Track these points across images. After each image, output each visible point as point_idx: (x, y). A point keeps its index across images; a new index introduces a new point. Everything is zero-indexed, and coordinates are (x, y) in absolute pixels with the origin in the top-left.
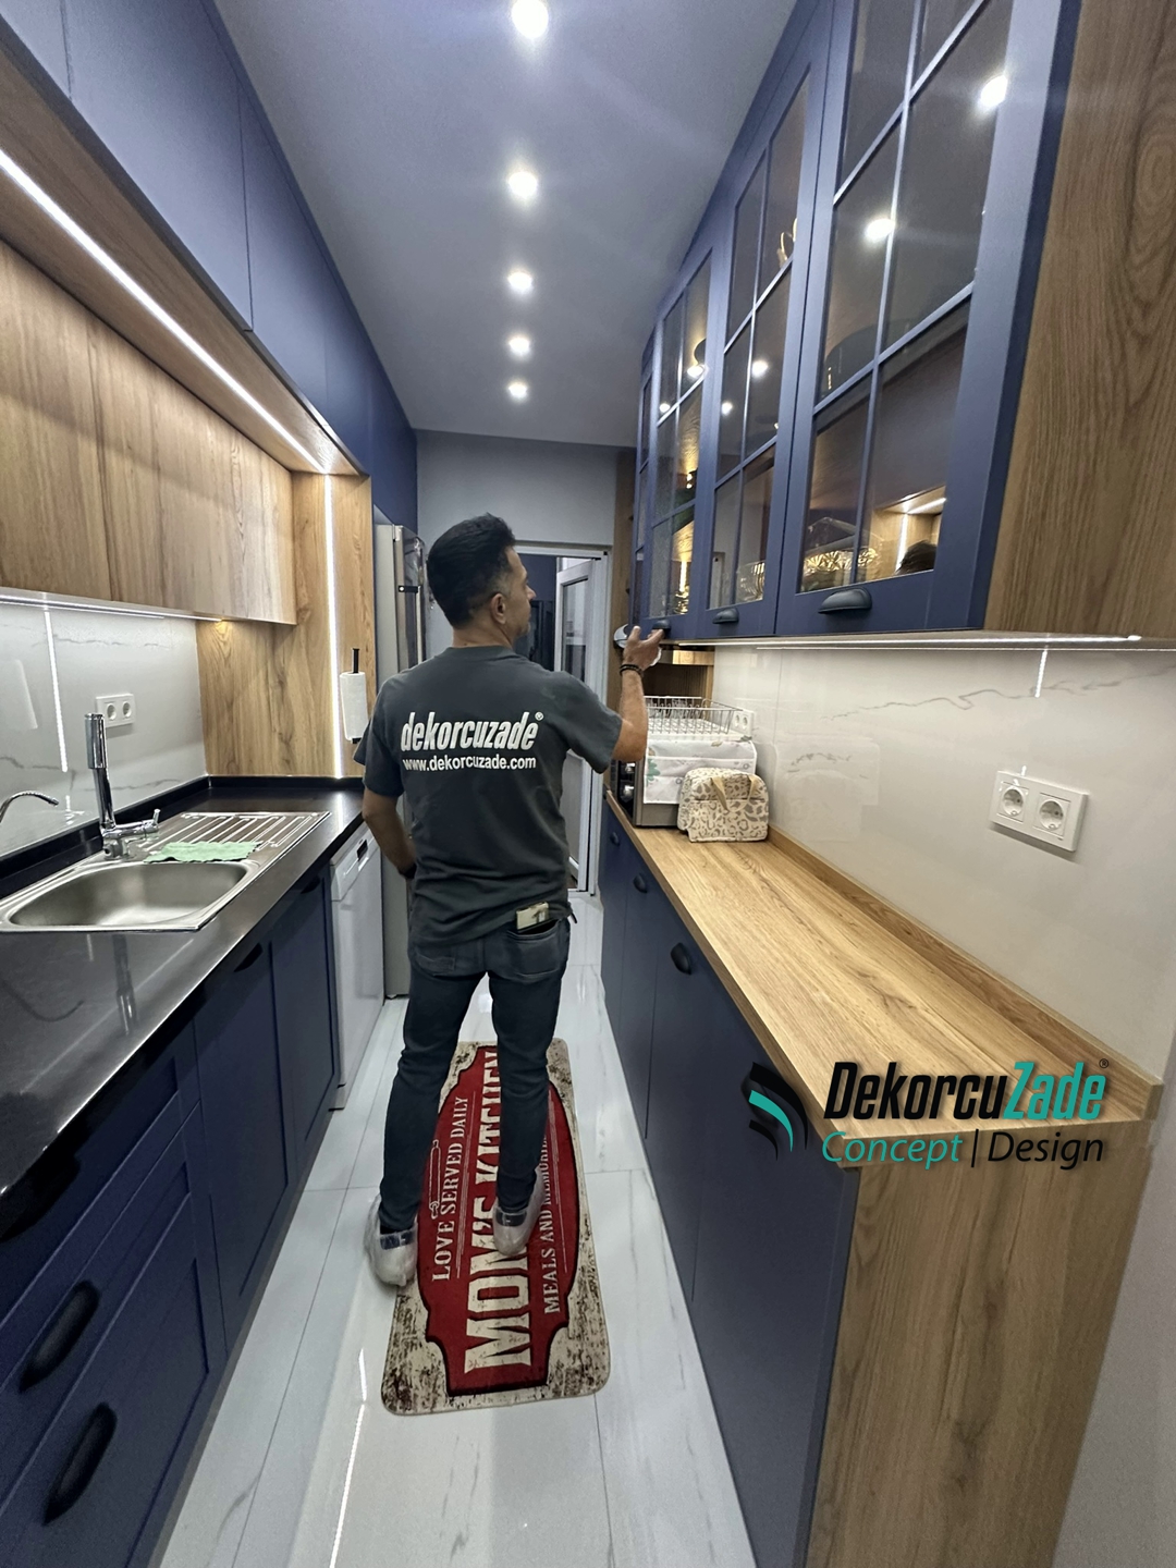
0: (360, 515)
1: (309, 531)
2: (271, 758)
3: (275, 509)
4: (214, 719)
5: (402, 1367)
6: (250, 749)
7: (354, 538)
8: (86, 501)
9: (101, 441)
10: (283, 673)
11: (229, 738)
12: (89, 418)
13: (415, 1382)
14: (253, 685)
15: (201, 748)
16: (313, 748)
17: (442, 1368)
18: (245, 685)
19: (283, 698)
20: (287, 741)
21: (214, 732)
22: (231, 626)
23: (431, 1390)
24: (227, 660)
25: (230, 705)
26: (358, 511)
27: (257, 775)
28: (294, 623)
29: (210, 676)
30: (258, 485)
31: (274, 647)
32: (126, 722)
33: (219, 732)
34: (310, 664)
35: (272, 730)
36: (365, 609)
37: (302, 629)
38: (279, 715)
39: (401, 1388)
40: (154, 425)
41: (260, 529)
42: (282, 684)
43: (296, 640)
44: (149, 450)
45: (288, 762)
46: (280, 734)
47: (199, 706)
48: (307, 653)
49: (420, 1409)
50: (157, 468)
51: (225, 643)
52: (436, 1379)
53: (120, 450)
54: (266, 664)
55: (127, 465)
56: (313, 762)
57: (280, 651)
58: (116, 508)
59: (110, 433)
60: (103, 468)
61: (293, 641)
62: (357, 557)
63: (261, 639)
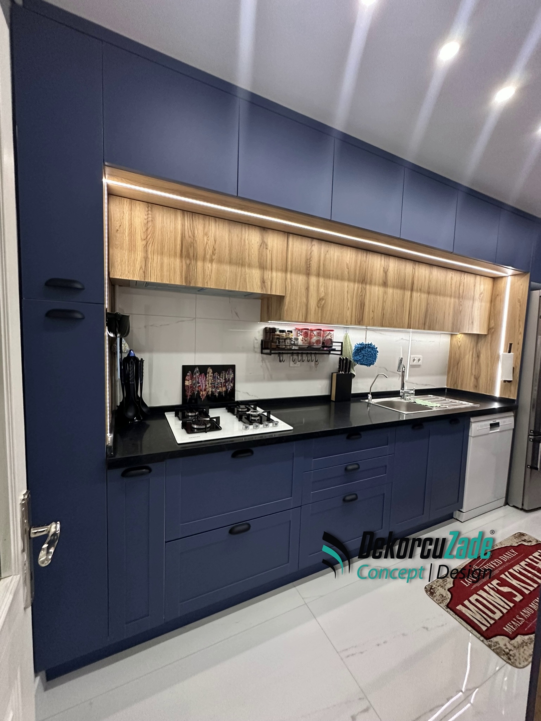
0: (523, 289)
1: (498, 299)
2: (470, 384)
3: (481, 294)
4: (452, 368)
5: (435, 588)
6: (462, 380)
7: (518, 299)
8: (405, 305)
9: (412, 290)
10: (479, 352)
11: (456, 376)
12: (410, 286)
13: (438, 593)
14: (467, 357)
15: (446, 377)
16: (487, 383)
17: (449, 600)
18: (465, 356)
19: (478, 362)
20: (477, 379)
21: (451, 373)
22: (463, 335)
23: (441, 600)
24: (459, 347)
25: (458, 364)
26: (522, 287)
27: (463, 390)
28: (486, 334)
29: (453, 353)
30: (473, 288)
31: (477, 343)
32: (418, 364)
33: (453, 372)
34: (491, 349)
35: (472, 374)
36: (520, 326)
37: (490, 336)
38: (475, 368)
39: (432, 590)
40: (430, 281)
41: (471, 302)
42: (478, 356)
43: (486, 341)
44: (427, 289)
45: (476, 387)
46: (475, 376)
47: (447, 362)
48: (490, 345)
49: (435, 599)
50: (429, 293)
51: (460, 341)
52: (445, 600)
53: (417, 291)
54: (473, 348)
55: (419, 294)
56: (487, 389)
57: (479, 345)
58: (413, 305)
59: (415, 287)
60: (411, 297)
61: (485, 341)
62: (519, 306)
63: (473, 340)
